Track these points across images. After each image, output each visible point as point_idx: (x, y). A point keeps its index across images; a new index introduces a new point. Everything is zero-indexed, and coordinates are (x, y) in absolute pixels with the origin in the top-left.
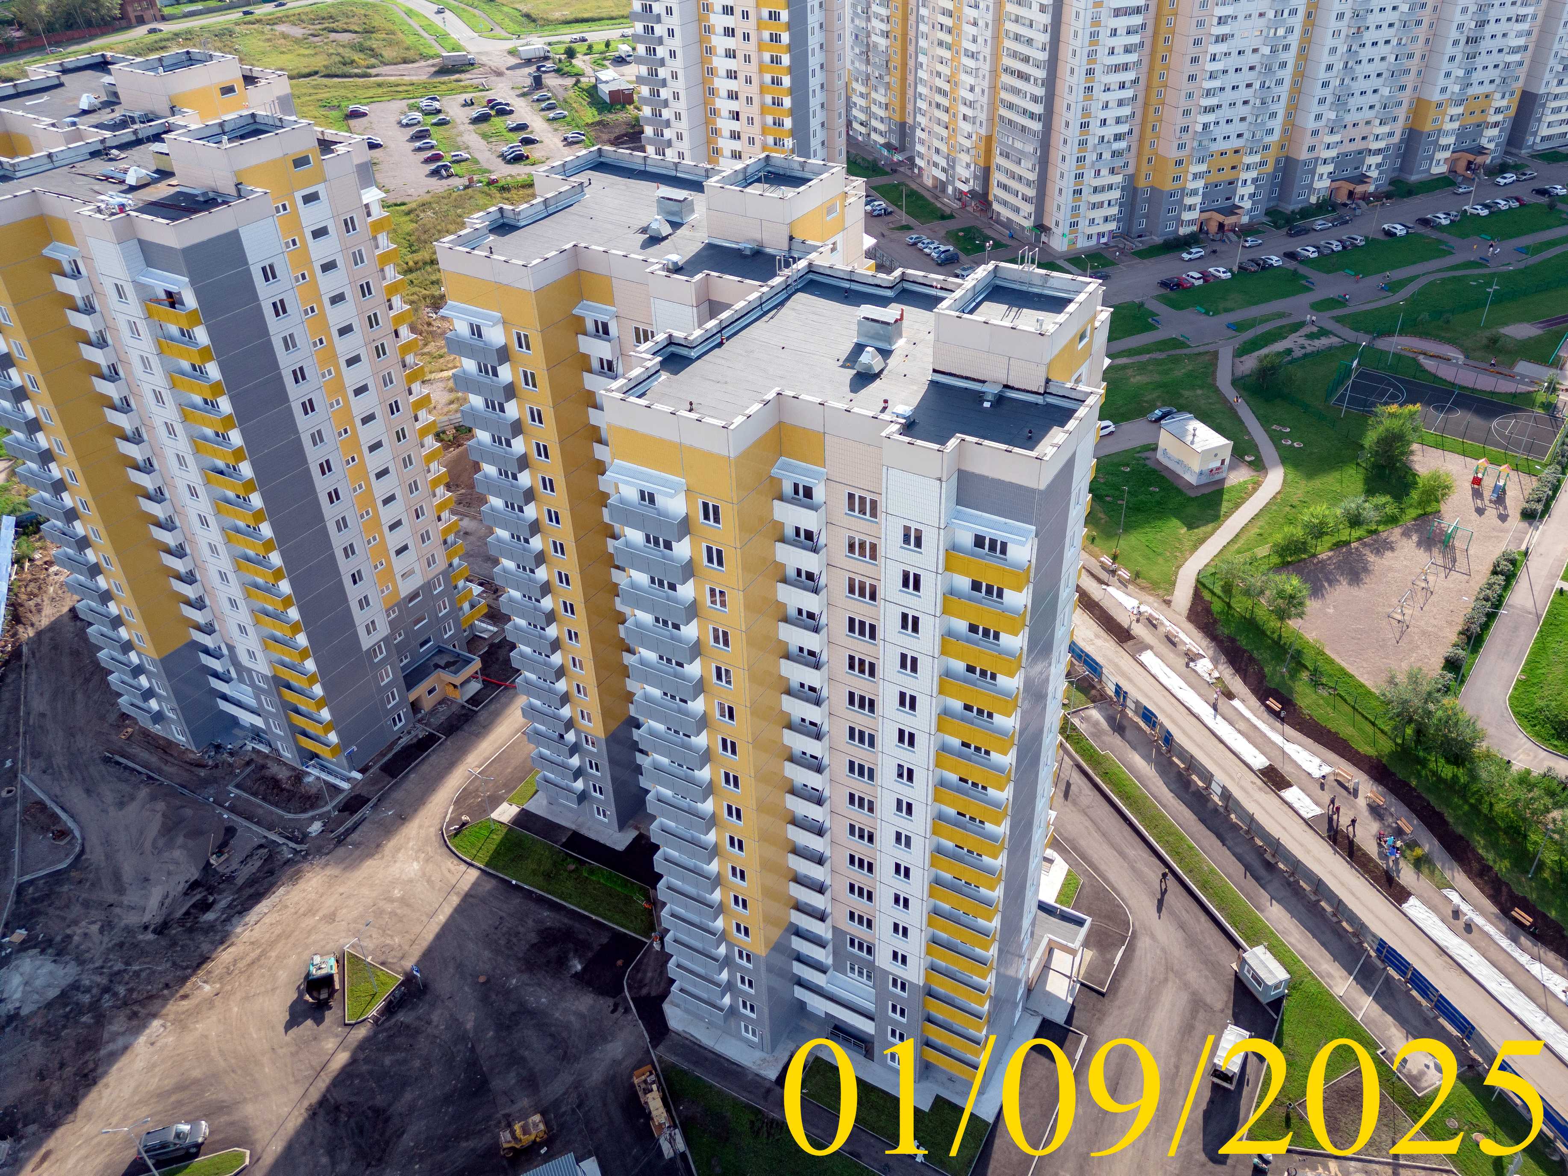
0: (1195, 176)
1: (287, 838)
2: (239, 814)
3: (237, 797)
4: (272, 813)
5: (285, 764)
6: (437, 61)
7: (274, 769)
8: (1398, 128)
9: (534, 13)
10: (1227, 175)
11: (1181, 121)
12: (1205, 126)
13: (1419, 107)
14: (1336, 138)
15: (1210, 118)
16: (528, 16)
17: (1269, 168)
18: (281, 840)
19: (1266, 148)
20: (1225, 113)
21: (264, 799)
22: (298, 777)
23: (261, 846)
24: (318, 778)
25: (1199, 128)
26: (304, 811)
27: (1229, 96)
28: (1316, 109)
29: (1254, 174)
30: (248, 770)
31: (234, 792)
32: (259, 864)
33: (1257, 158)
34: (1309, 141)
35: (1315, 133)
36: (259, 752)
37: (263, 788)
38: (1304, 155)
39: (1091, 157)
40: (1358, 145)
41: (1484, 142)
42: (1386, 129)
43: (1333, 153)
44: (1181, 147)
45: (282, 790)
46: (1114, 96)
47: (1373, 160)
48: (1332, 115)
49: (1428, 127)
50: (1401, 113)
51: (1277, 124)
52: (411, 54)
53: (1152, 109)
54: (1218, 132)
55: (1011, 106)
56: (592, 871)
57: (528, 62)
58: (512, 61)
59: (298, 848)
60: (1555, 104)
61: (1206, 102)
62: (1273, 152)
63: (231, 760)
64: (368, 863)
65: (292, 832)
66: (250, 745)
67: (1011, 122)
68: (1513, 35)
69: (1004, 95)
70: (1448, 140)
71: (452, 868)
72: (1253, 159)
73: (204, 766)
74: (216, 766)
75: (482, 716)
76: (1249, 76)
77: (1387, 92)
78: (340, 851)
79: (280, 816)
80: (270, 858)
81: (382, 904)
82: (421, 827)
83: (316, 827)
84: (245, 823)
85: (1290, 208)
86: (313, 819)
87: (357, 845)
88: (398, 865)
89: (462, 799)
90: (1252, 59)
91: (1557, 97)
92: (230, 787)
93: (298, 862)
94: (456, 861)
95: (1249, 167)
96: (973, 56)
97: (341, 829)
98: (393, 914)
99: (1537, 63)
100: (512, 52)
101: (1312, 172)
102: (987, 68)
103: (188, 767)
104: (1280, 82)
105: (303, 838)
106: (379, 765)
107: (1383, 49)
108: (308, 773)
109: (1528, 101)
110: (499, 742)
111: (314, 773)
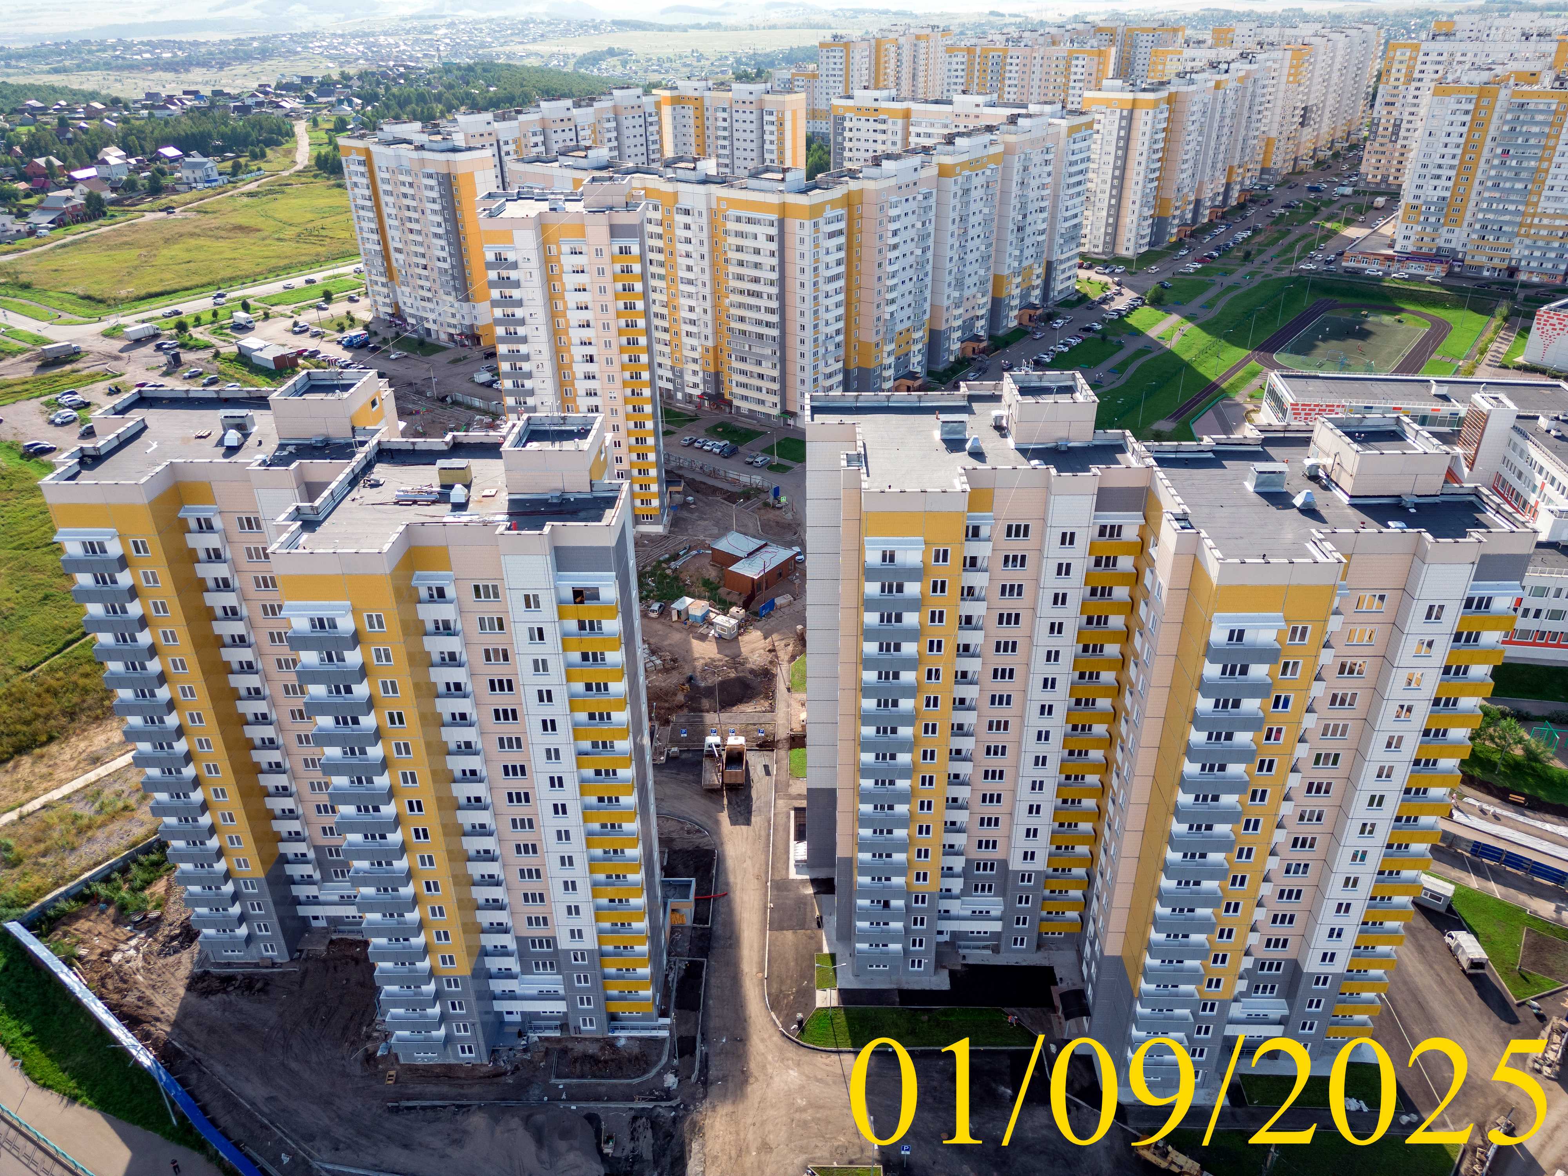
0: (889, 354)
1: (652, 1100)
2: (587, 1100)
3: (567, 1086)
4: (616, 1086)
5: (588, 1039)
6: (27, 355)
7: (579, 1048)
8: (989, 298)
9: (93, 294)
10: (905, 350)
11: (876, 313)
12: (892, 314)
13: (998, 281)
15: (893, 308)
16: (87, 298)
17: (926, 340)
18: (650, 1105)
19: (923, 324)
20: (901, 302)
21: (594, 1076)
22: (610, 1043)
23: (635, 1119)
24: (630, 1038)
25: (888, 317)
26: (645, 1072)
27: (902, 289)
28: (947, 291)
29: (920, 346)
30: (554, 1059)
31: (561, 1083)
32: (649, 1133)
33: (919, 334)
34: (945, 315)
35: (948, 309)
36: (547, 1039)
37: (585, 1068)
38: (944, 327)
39: (822, 351)
40: (971, 314)
41: (1033, 300)
42: (985, 300)
43: (959, 322)
44: (878, 332)
45: (606, 1062)
46: (831, 301)
47: (982, 322)
48: (957, 294)
49: (1004, 294)
50: (990, 286)
51: (927, 306)
53: (853, 309)
54: (898, 317)
55: (742, 319)
56: (945, 1013)
57: (139, 342)
58: (119, 344)
59: (673, 1103)
60: (1062, 267)
61: (890, 296)
62: (927, 326)
63: (528, 1056)
64: (749, 1089)
65: (652, 1094)
66: (534, 1036)
67: (744, 333)
68: (1039, 221)
69: (733, 311)
70: (1015, 302)
71: (827, 1061)
72: (917, 335)
73: (505, 1074)
74: (517, 1068)
75: (718, 930)
76: (910, 272)
77: (982, 272)
78: (713, 1090)
79: (629, 1085)
80: (654, 1123)
81: (797, 1116)
82: (763, 1040)
83: (670, 1080)
84: (600, 1105)
85: (940, 368)
86: (660, 1075)
87: (724, 1079)
88: (777, 1079)
89: (775, 1003)
90: (911, 259)
91: (1061, 262)
92: (553, 1081)
93: (684, 1117)
94: (824, 1055)
95: (915, 341)
96: (690, 282)
97: (696, 1072)
98: (816, 1120)
99: (1051, 240)
100: (108, 335)
101: (949, 338)
102: (707, 291)
103: (488, 1081)
104: (926, 275)
105: (668, 1095)
106: (672, 1006)
107: (977, 242)
108: (617, 1038)
109: (1050, 267)
110: (756, 946)
111: (622, 1035)
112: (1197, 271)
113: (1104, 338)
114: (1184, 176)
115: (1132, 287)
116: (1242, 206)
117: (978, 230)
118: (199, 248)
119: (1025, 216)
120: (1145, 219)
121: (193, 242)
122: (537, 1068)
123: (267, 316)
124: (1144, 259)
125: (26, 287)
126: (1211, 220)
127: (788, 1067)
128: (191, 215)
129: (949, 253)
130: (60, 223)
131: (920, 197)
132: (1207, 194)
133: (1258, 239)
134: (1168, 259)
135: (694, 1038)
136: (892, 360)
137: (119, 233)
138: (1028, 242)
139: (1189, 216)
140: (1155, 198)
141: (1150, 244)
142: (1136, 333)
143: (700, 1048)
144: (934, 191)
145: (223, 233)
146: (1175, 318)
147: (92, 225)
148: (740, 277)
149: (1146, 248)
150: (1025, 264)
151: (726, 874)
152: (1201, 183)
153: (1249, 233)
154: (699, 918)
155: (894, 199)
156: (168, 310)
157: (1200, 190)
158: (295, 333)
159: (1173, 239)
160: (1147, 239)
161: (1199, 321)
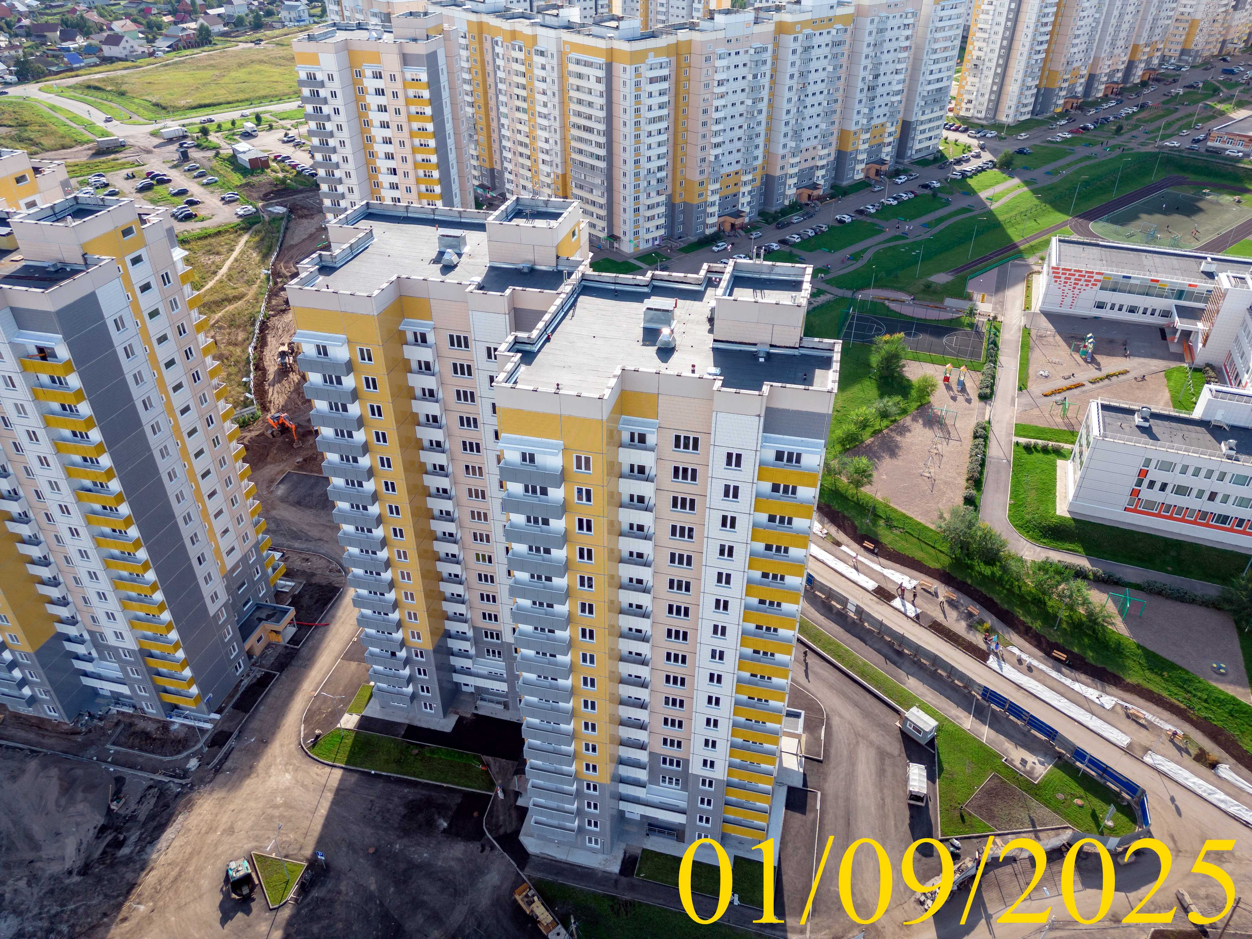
0: (713, 192)
1: (171, 776)
2: (124, 765)
3: (116, 752)
4: (151, 759)
5: (150, 719)
6: (91, 145)
7: (141, 725)
8: (832, 150)
9: (163, 102)
10: (732, 190)
11: (700, 155)
12: (716, 157)
13: (843, 135)
14: (797, 160)
15: (718, 151)
16: (157, 105)
17: (758, 183)
18: (166, 779)
19: (755, 169)
20: (728, 147)
21: (141, 750)
22: (165, 727)
23: (150, 787)
24: (182, 725)
25: (712, 159)
26: (179, 752)
27: (729, 135)
28: (782, 141)
29: (749, 188)
30: (119, 729)
31: (113, 749)
32: (153, 801)
33: (749, 177)
34: (780, 163)
35: (783, 157)
36: (123, 713)
37: (137, 741)
38: (778, 173)
39: (644, 184)
40: (810, 164)
41: (883, 156)
42: (826, 152)
43: (795, 170)
44: (702, 172)
45: (155, 739)
46: (654, 140)
47: (820, 173)
48: (793, 144)
49: (850, 149)
50: (834, 140)
51: (760, 153)
52: (67, 141)
53: (679, 148)
54: (724, 160)
55: (581, 152)
56: (433, 752)
57: (171, 141)
58: (157, 141)
59: (184, 782)
60: (921, 128)
61: (715, 140)
62: (759, 172)
63: (101, 724)
64: (248, 782)
65: (174, 771)
66: (114, 710)
67: (581, 163)
68: (894, 83)
69: (574, 144)
70: (863, 156)
71: (319, 771)
72: (748, 177)
73: (79, 733)
74: (90, 731)
75: (304, 652)
76: (739, 121)
77: (823, 126)
78: (220, 778)
79: (161, 760)
80: (162, 794)
81: (269, 811)
82: (282, 746)
83: (193, 763)
84: (131, 772)
85: (773, 209)
86: (188, 758)
87: (233, 770)
88: (273, 778)
89: (309, 718)
90: (741, 109)
91: (922, 123)
92: (108, 746)
93: (187, 793)
94: (320, 766)
95: (745, 183)
96: (545, 117)
97: (216, 761)
98: (282, 817)
99: (909, 101)
100: (154, 134)
101: (784, 184)
102: (557, 125)
103: (65, 736)
104: (759, 123)
105: (185, 774)
106: (231, 705)
107: (819, 98)
108: (173, 722)
109: (906, 128)
110: (325, 669)
111: (177, 721)
112: (1065, 140)
113: (934, 195)
114: (1075, 50)
115: (993, 152)
116: (1144, 84)
117: (820, 86)
118: (258, 72)
119: (876, 77)
120: (1029, 88)
121: (258, 67)
122: (104, 734)
123: (271, 127)
124: (1022, 126)
125: (122, 94)
126: (1106, 95)
127: (287, 771)
128: (270, 47)
129: (786, 106)
130: (173, 48)
131: (752, 51)
132: (1104, 69)
133: (1142, 115)
134: (1044, 127)
135: (231, 734)
136: (716, 198)
137: (210, 57)
138: (878, 101)
139: (1080, 89)
140: (1042, 70)
141: (1032, 112)
142: (971, 192)
143: (231, 742)
144: (770, 47)
145: (282, 61)
146: (1016, 181)
147: (196, 51)
148: (579, 114)
149: (1028, 117)
150: (876, 122)
151: (338, 608)
152: (1096, 59)
153: (1135, 109)
154: (294, 640)
155: (721, 50)
156: (205, 118)
157: (1095, 64)
158: (284, 142)
159: (1059, 110)
160: (1030, 108)
161: (1035, 186)
